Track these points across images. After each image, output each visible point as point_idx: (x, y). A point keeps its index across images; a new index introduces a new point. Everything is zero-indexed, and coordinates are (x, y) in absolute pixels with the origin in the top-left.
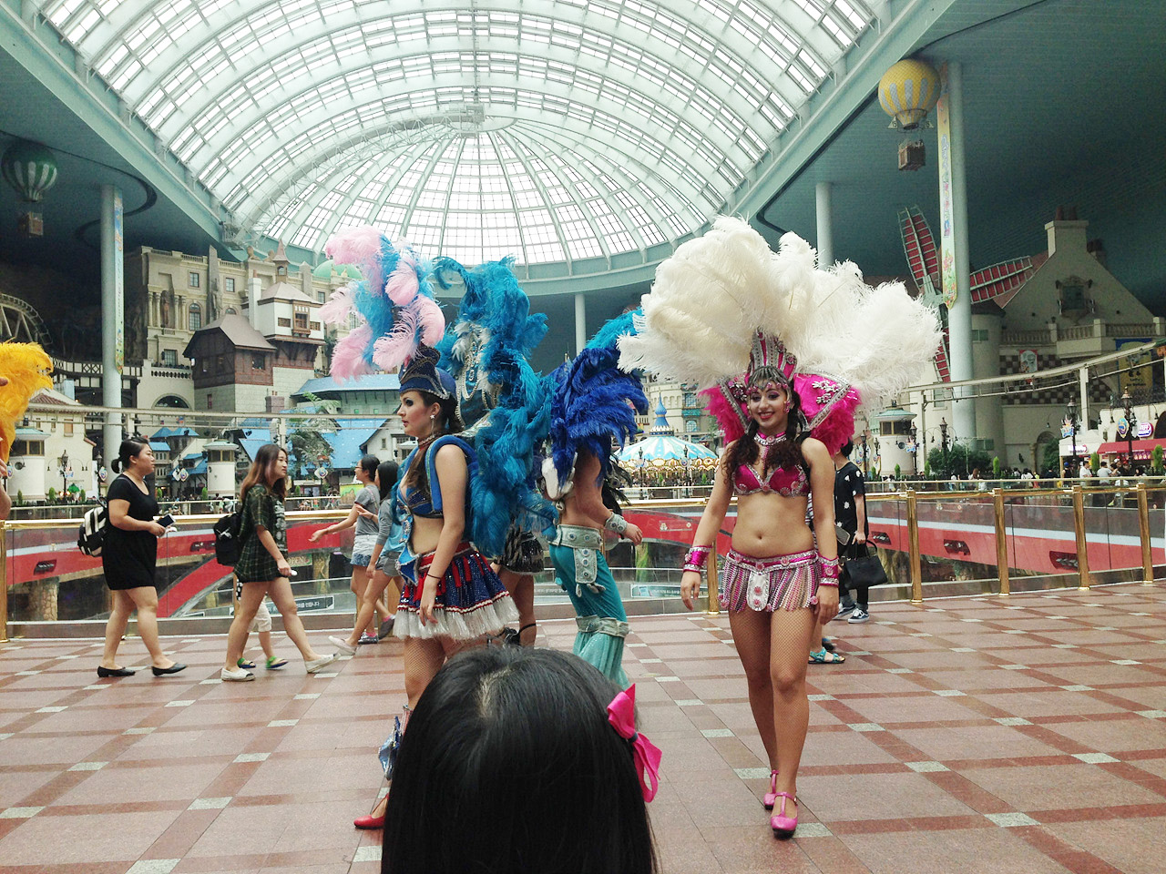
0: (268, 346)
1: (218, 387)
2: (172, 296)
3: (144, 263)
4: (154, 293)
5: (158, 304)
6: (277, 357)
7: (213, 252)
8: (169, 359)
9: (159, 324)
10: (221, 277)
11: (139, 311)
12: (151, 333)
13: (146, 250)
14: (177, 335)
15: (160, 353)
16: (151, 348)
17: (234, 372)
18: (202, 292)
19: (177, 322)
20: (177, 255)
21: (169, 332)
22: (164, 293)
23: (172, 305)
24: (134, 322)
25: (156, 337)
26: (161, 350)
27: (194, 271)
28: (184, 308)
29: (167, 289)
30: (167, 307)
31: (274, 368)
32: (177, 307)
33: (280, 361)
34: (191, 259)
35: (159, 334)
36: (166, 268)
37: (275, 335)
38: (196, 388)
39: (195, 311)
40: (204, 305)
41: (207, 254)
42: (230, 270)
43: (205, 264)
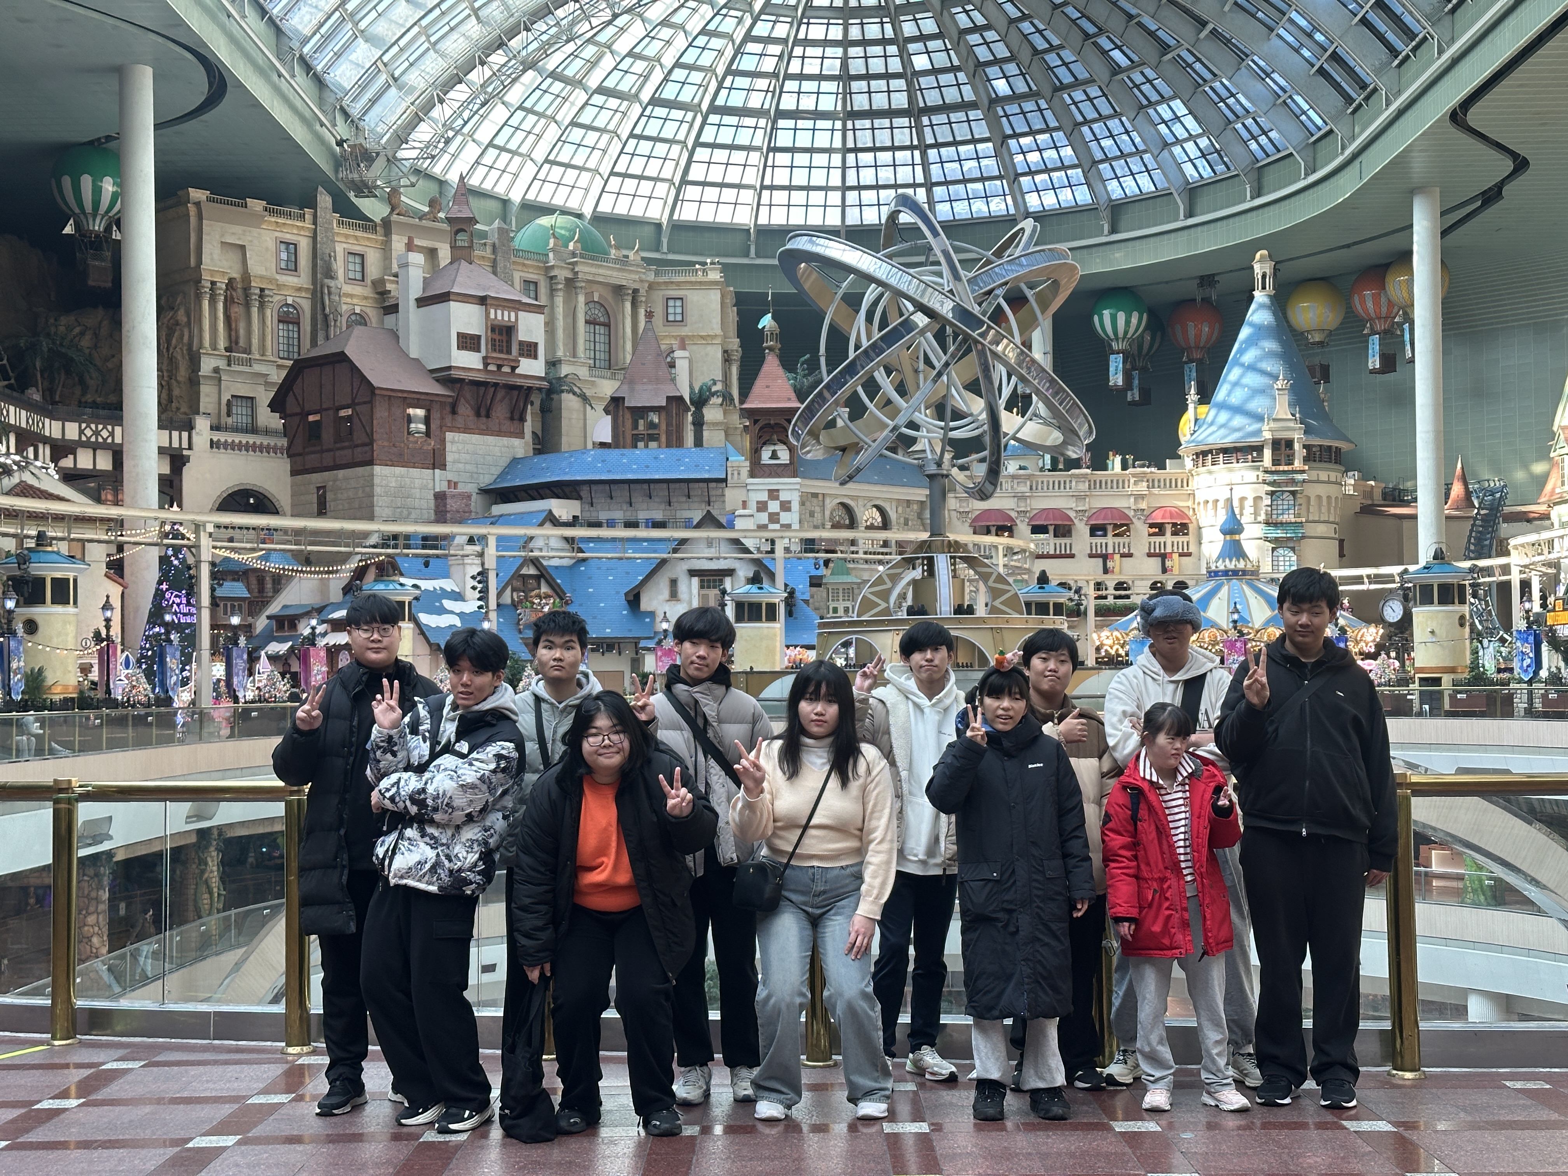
0: (437, 389)
1: (341, 473)
2: (247, 289)
3: (193, 220)
4: (213, 283)
5: (220, 306)
6: (454, 412)
7: (324, 200)
8: (240, 415)
9: (222, 344)
10: (340, 249)
11: (181, 316)
12: (207, 365)
13: (197, 194)
14: (257, 368)
15: (224, 401)
16: (207, 392)
17: (371, 443)
18: (302, 280)
19: (255, 341)
20: (257, 205)
21: (241, 362)
22: (231, 283)
23: (247, 306)
24: (174, 341)
25: (216, 370)
26: (226, 397)
27: (288, 237)
28: (268, 312)
29: (235, 275)
30: (237, 310)
31: (449, 436)
32: (255, 310)
33: (460, 421)
34: (281, 214)
35: (222, 364)
36: (235, 234)
37: (449, 368)
38: (294, 473)
39: (289, 319)
40: (306, 305)
41: (313, 205)
42: (356, 238)
43: (308, 224)
